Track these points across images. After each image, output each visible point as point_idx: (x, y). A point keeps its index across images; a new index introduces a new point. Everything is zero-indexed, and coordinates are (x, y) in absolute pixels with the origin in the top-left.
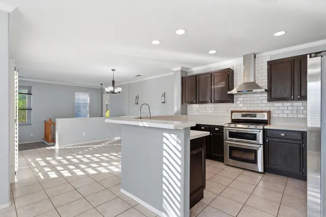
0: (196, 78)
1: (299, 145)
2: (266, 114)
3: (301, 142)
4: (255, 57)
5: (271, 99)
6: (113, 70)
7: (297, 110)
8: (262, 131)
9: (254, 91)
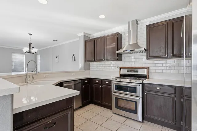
0: (94, 41)
1: (172, 98)
2: (146, 70)
3: (173, 96)
4: (138, 24)
5: (149, 57)
6: (30, 34)
7: (170, 66)
8: (141, 85)
9: (136, 50)
